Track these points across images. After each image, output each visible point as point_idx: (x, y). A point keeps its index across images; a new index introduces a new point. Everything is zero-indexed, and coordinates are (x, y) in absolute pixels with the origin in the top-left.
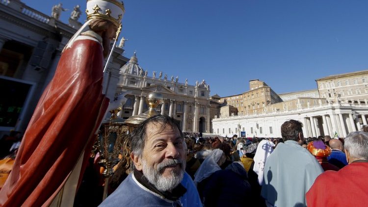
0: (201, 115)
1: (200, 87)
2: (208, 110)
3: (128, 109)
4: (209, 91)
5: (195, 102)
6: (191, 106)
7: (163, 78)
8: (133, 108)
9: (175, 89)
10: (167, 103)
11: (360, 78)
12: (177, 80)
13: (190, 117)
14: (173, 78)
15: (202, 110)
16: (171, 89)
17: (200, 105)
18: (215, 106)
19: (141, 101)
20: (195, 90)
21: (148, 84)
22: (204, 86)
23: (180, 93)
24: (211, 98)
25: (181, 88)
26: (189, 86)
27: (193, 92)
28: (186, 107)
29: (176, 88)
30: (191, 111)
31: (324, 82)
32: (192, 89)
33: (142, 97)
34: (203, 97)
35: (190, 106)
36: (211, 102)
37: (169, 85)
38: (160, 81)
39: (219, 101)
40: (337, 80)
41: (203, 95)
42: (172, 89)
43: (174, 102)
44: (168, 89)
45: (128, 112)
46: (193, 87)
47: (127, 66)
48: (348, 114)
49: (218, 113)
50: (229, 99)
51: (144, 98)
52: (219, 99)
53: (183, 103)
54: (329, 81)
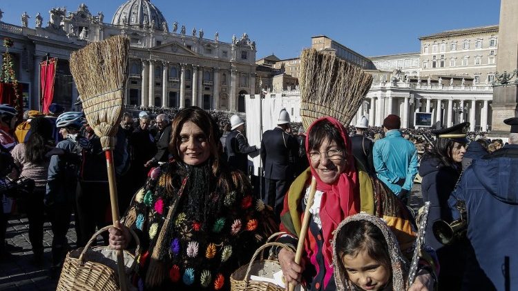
0: (242, 88)
1: (238, 45)
2: (253, 80)
3: (135, 78)
4: (255, 51)
5: (231, 68)
6: (226, 73)
7: (179, 32)
8: (141, 77)
9: (199, 50)
10: (188, 71)
12: (202, 34)
13: (224, 90)
14: (194, 32)
15: (243, 81)
16: (193, 49)
17: (239, 73)
18: (266, 74)
19: (151, 66)
20: (231, 50)
21: (158, 43)
22: (245, 43)
23: (208, 56)
24: (261, 63)
25: (209, 47)
26: (220, 44)
27: (229, 52)
28: (217, 76)
29: (201, 47)
30: (225, 82)
31: (431, 42)
32: (225, 49)
33: (151, 61)
34: (244, 61)
35: (224, 75)
36: (260, 68)
37: (190, 43)
38: (174, 37)
39: (275, 66)
41: (244, 56)
42: (195, 49)
43: (198, 69)
44: (187, 49)
45: (136, 83)
46: (228, 45)
47: (131, 4)
48: (404, 98)
49: (269, 86)
50: (287, 64)
51: (154, 63)
52: (274, 62)
53: (213, 70)
54: (439, 41)
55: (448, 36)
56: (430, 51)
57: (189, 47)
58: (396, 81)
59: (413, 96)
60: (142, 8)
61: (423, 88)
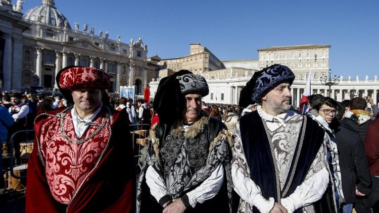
0: (137, 78)
1: (135, 46)
2: (145, 72)
3: (49, 66)
4: (146, 51)
5: (130, 62)
6: (126, 66)
7: (88, 32)
8: (55, 65)
9: (104, 46)
10: (96, 62)
11: (297, 52)
12: (107, 35)
13: (124, 78)
14: (101, 33)
15: (138, 72)
16: (100, 46)
17: (135, 67)
18: (154, 68)
19: (64, 58)
20: (129, 50)
21: (71, 39)
22: (140, 45)
23: (111, 52)
24: (149, 60)
25: (113, 46)
26: (121, 44)
27: (128, 52)
28: (119, 68)
29: (107, 45)
30: (125, 72)
31: (265, 53)
32: (126, 48)
33: (65, 53)
34: (139, 58)
35: (124, 67)
36: (149, 64)
37: (98, 41)
38: (84, 35)
39: (159, 63)
40: (277, 52)
41: (139, 54)
42: (101, 46)
43: (104, 62)
44: (96, 46)
45: (50, 70)
46: (127, 46)
47: (40, 9)
50: (169, 62)
51: (67, 55)
52: (159, 61)
53: (116, 63)
54: (270, 52)
55: (275, 50)
56: (265, 58)
57: (97, 44)
60: (50, 14)
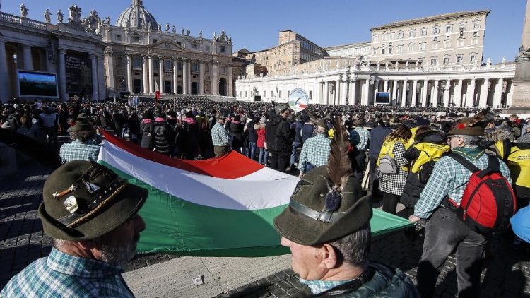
0: (222, 76)
1: (218, 41)
2: (230, 69)
3: (138, 71)
4: (231, 45)
5: (213, 60)
6: (209, 64)
7: (170, 31)
8: (143, 69)
10: (180, 63)
11: (430, 27)
12: (189, 32)
13: (208, 78)
14: (183, 30)
15: (223, 71)
16: (182, 45)
17: (219, 64)
18: (240, 64)
19: (150, 60)
20: (212, 45)
21: (155, 41)
22: (223, 39)
23: (194, 50)
24: (235, 55)
25: (195, 43)
26: (204, 40)
27: (210, 48)
28: (202, 67)
29: (188, 43)
30: (208, 71)
31: (380, 32)
32: (208, 44)
33: (150, 56)
34: (223, 54)
35: (208, 66)
36: (235, 59)
37: (179, 40)
38: (167, 36)
39: (247, 58)
40: (399, 29)
41: (223, 50)
42: (183, 45)
43: (187, 61)
44: (178, 45)
45: (138, 74)
46: (210, 41)
47: (130, 10)
48: (365, 80)
49: (244, 74)
50: (257, 55)
51: (152, 57)
52: (246, 55)
53: (199, 62)
54: (388, 31)
55: (396, 26)
56: (380, 40)
57: (179, 43)
58: (359, 65)
59: (373, 77)
60: (138, 14)
61: (382, 71)
